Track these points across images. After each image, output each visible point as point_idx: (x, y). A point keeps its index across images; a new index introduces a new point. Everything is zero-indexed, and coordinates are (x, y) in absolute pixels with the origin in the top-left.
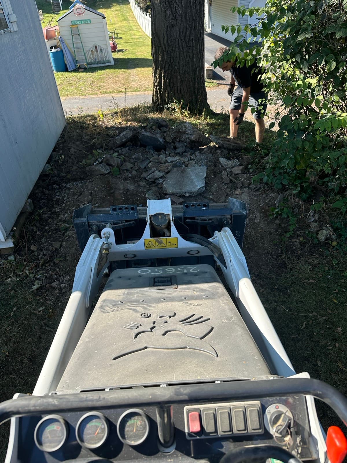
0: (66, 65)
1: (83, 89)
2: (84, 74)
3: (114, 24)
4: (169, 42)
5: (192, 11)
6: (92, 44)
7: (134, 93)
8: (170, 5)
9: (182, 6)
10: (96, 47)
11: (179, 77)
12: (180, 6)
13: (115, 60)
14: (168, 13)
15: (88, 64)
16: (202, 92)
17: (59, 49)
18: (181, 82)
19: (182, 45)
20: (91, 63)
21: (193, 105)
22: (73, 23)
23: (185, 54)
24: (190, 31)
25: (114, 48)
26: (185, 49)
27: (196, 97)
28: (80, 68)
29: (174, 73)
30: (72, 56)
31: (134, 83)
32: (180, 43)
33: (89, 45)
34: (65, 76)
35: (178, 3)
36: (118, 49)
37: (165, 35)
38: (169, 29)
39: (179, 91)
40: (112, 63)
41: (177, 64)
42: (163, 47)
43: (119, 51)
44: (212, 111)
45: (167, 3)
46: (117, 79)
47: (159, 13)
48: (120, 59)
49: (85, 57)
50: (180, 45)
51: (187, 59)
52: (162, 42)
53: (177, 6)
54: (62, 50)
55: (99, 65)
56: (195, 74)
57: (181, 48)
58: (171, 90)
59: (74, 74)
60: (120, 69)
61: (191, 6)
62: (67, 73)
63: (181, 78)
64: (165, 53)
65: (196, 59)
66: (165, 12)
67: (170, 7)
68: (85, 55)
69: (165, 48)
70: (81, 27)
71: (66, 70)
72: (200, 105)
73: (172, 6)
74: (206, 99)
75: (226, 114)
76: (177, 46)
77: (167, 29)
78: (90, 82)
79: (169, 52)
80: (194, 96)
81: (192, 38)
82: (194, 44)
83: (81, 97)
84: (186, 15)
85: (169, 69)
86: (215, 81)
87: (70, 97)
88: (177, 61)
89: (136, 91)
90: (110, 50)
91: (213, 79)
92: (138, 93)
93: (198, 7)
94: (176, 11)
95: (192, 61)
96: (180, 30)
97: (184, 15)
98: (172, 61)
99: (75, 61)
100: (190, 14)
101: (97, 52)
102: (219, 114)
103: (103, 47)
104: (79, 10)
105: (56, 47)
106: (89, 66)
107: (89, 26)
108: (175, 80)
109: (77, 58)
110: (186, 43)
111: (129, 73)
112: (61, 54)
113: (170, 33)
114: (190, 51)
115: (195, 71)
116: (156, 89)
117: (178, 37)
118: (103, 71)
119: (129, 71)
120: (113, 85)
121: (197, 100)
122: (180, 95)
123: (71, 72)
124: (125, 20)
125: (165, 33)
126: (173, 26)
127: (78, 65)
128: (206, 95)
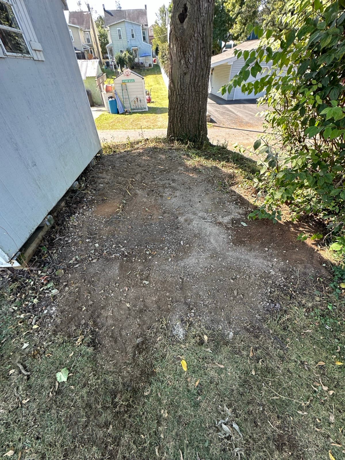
0: (118, 109)
1: (127, 125)
2: (129, 116)
3: (151, 86)
4: (182, 87)
5: (201, 61)
6: (135, 96)
7: (159, 129)
8: (184, 55)
9: (194, 57)
10: (137, 98)
11: (188, 116)
12: (192, 56)
13: (149, 108)
14: (183, 62)
15: (132, 109)
16: (204, 128)
17: (113, 99)
18: (189, 120)
19: (192, 90)
20: (134, 109)
21: (196, 138)
22: (123, 82)
23: (194, 98)
24: (199, 78)
25: (149, 101)
26: (194, 94)
27: (199, 132)
28: (126, 112)
29: (184, 112)
30: (122, 103)
31: (159, 123)
32: (190, 88)
33: (133, 97)
34: (116, 117)
35: (191, 53)
36: (152, 101)
37: (179, 81)
38: (182, 76)
39: (187, 127)
40: (147, 110)
41: (187, 105)
42: (177, 91)
43: (152, 102)
44: (210, 143)
45: (182, 53)
46: (149, 120)
47: (175, 62)
48: (153, 107)
49: (130, 105)
50: (190, 90)
51: (195, 102)
52: (176, 87)
53: (190, 56)
54: (115, 100)
55: (139, 111)
56: (200, 114)
57: (191, 92)
58: (181, 125)
59: (122, 115)
60: (152, 113)
61: (201, 57)
62: (118, 115)
63: (189, 117)
64: (178, 97)
65: (202, 102)
66: (180, 61)
67: (184, 57)
68: (130, 104)
69: (179, 92)
70: (128, 84)
71: (118, 113)
72: (202, 139)
73: (186, 56)
74: (207, 134)
75: (220, 146)
76: (188, 91)
77: (181, 76)
78: (131, 121)
79: (181, 96)
80: (198, 131)
81: (199, 84)
82: (201, 90)
83: (124, 130)
84: (196, 64)
85: (180, 110)
86: (211, 124)
87: (118, 130)
88: (187, 103)
89: (160, 128)
90: (146, 101)
91: (210, 122)
92: (161, 129)
93: (206, 58)
94: (188, 60)
95: (199, 104)
96: (191, 77)
97: (194, 64)
98: (183, 103)
99: (124, 107)
100: (199, 64)
101: (138, 101)
102: (215, 146)
103: (142, 99)
104: (127, 73)
105: (111, 97)
106: (132, 111)
107: (133, 84)
108: (185, 118)
109: (125, 105)
110: (195, 89)
111: (157, 116)
112: (115, 101)
113: (183, 80)
114: (197, 95)
115: (200, 111)
116: (170, 125)
117: (189, 83)
118: (140, 115)
119: (157, 115)
120: (146, 123)
121: (200, 135)
122: (188, 130)
123: (121, 114)
124: (158, 83)
125: (179, 79)
126: (185, 74)
127: (126, 110)
128: (206, 131)
